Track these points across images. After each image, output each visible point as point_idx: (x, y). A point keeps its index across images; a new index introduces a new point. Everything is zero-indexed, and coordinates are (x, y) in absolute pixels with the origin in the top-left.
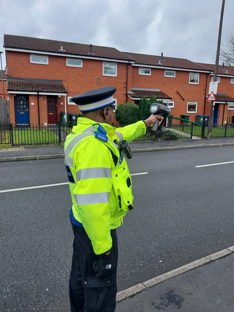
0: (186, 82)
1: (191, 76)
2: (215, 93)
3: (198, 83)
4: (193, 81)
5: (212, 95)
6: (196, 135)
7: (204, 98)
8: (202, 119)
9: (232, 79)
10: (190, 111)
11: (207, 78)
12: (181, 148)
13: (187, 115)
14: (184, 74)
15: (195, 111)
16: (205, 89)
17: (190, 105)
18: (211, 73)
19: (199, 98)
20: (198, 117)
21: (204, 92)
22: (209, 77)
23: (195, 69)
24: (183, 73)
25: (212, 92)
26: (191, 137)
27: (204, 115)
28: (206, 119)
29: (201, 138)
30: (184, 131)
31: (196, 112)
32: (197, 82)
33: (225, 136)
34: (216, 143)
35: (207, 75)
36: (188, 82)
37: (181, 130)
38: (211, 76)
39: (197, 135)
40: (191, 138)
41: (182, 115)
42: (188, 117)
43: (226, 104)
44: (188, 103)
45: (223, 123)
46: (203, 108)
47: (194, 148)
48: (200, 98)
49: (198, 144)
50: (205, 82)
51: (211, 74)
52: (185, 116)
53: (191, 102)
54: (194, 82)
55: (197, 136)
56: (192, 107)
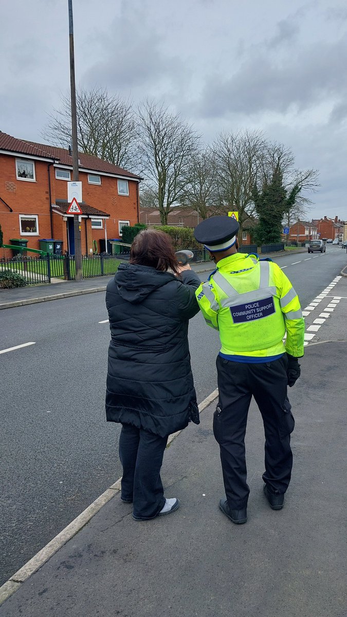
0: (12, 177)
1: (19, 166)
2: (80, 200)
3: (34, 180)
4: (23, 175)
5: (74, 204)
6: (54, 276)
7: (48, 207)
8: (51, 247)
9: (89, 177)
10: (26, 231)
11: (48, 170)
12: (44, 299)
13: (23, 239)
14: (5, 161)
15: (35, 231)
16: (48, 191)
17: (24, 220)
18: (54, 163)
19: (39, 208)
20: (41, 243)
21: (48, 196)
22: (52, 169)
23: (26, 154)
24: (3, 159)
25: (74, 199)
26: (50, 279)
27: (52, 238)
28: (58, 247)
29: (65, 279)
30: (28, 269)
31: (37, 234)
32: (32, 177)
33: (102, 274)
34: (95, 286)
35: (49, 165)
36: (14, 175)
37: (23, 269)
38: (55, 167)
39: (56, 275)
40: (50, 281)
41: (11, 239)
42: (26, 242)
43: (88, 218)
44: (21, 216)
45: (87, 253)
46: (50, 226)
47: (65, 297)
48: (42, 208)
49: (68, 291)
50: (47, 178)
51: (55, 165)
52: (20, 241)
53: (25, 214)
54: (25, 177)
55: (56, 277)
56: (28, 225)
